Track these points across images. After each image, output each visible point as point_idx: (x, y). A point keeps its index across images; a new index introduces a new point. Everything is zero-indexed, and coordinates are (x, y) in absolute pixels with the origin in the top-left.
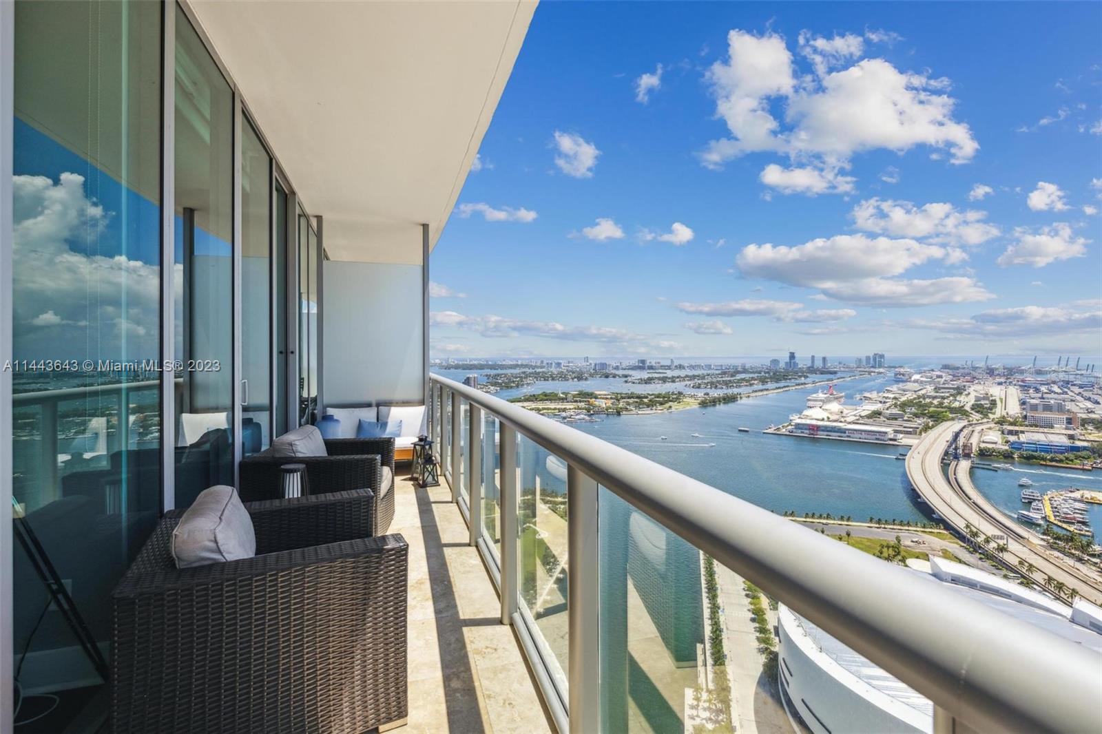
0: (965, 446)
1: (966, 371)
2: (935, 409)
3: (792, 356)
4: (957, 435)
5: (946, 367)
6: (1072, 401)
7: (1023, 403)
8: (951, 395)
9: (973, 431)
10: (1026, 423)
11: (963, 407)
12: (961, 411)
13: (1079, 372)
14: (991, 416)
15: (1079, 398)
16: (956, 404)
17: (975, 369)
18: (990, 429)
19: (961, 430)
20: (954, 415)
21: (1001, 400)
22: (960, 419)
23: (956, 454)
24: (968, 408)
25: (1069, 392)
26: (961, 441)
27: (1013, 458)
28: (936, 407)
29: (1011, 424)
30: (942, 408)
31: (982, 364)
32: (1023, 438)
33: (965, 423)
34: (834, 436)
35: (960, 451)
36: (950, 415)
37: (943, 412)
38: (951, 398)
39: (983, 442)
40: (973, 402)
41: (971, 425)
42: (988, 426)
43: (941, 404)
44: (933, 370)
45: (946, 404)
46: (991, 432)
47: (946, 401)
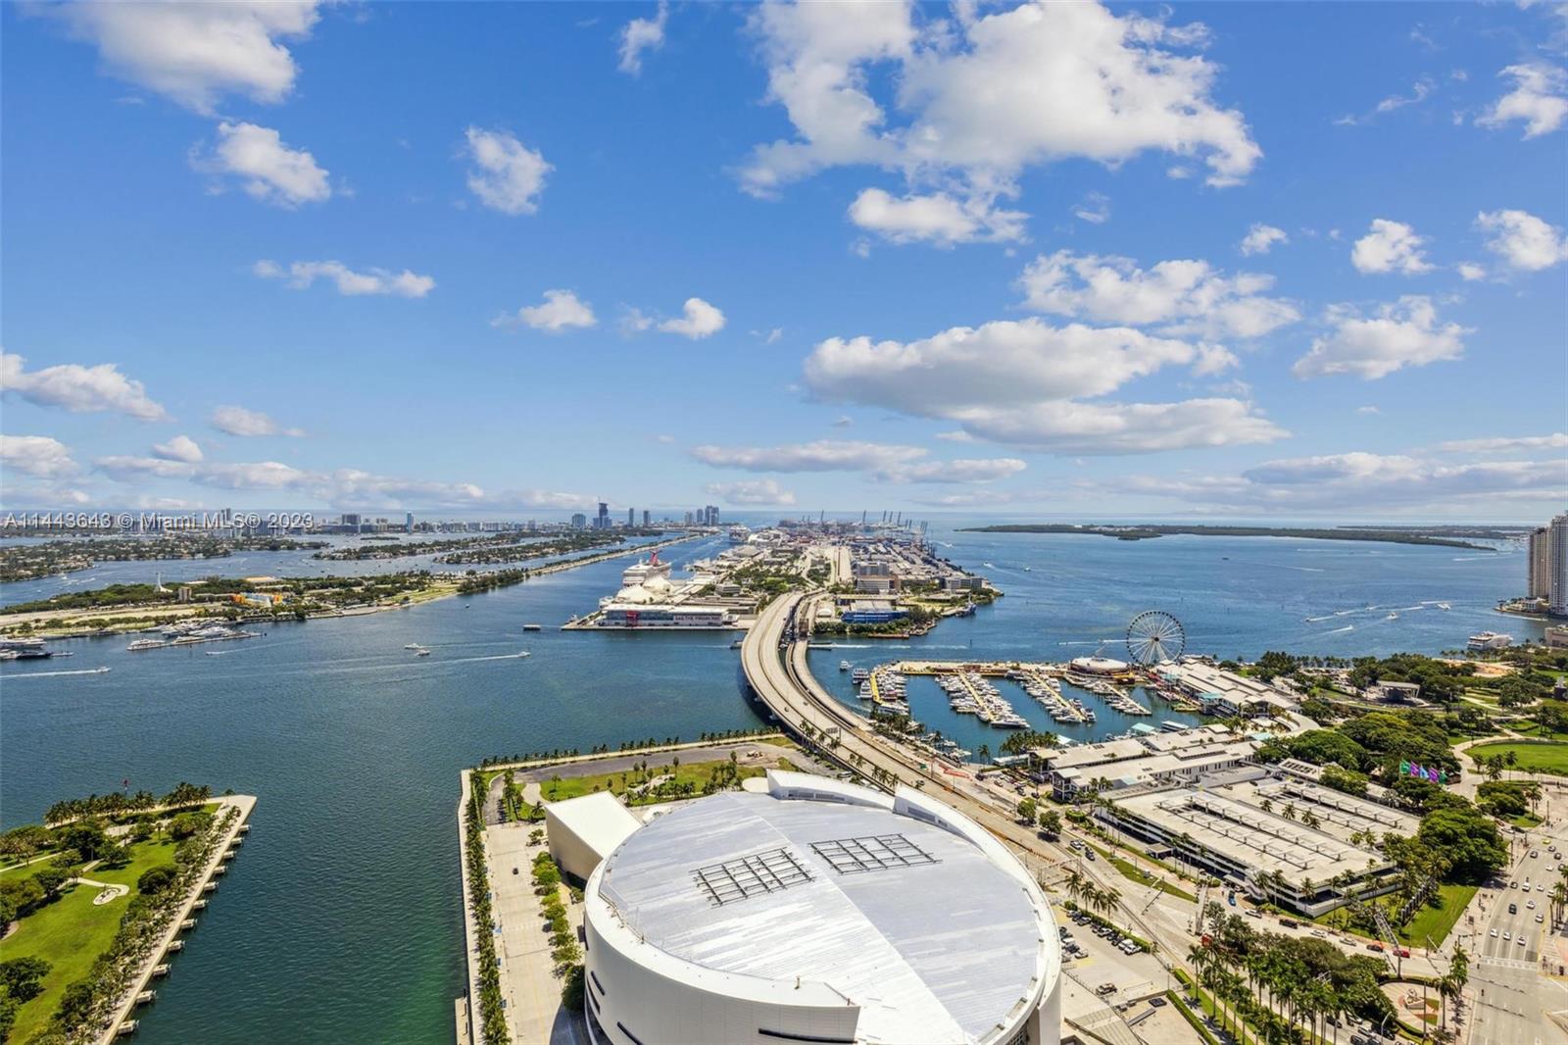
0: (801, 623)
1: (803, 529)
2: (773, 579)
3: (603, 509)
4: (794, 610)
5: (783, 524)
6: (894, 561)
7: (854, 566)
8: (789, 560)
9: (809, 604)
10: (857, 589)
11: (799, 574)
12: (797, 580)
13: (899, 529)
14: (826, 584)
15: (900, 558)
16: (793, 572)
17: (811, 525)
18: (825, 599)
19: (798, 604)
20: (791, 585)
21: (835, 563)
22: (797, 590)
23: (793, 633)
24: (804, 575)
25: (892, 552)
26: (798, 616)
27: (845, 632)
28: (774, 575)
29: (845, 592)
30: (780, 576)
31: (817, 520)
32: (854, 607)
33: (801, 594)
34: (659, 625)
35: (797, 630)
36: (788, 586)
37: (779, 582)
38: (789, 564)
39: (819, 616)
40: (809, 568)
41: (807, 596)
42: (822, 596)
43: (778, 571)
44: (770, 529)
45: (783, 572)
46: (825, 603)
47: (783, 567)
